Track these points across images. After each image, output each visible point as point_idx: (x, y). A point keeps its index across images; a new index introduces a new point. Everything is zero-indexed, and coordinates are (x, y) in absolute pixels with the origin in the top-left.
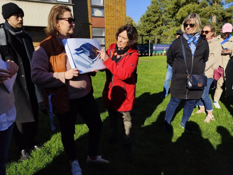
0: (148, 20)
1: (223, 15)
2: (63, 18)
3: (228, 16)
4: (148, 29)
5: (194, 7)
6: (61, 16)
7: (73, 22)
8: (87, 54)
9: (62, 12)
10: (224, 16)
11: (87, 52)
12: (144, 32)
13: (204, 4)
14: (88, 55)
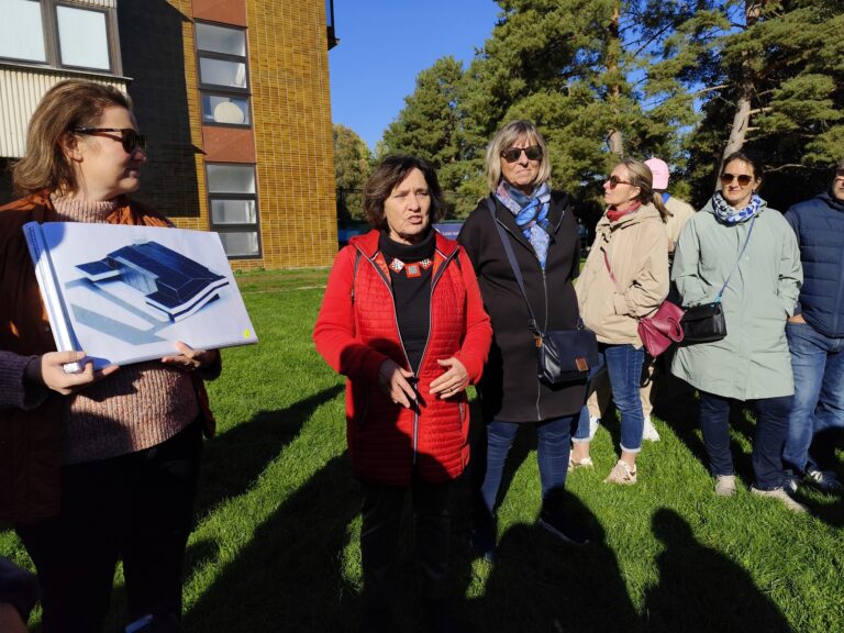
0: (411, 141)
1: (642, 128)
2: (101, 130)
3: (657, 133)
5: (554, 104)
8: (143, 285)
10: (645, 132)
11: (144, 276)
13: (583, 95)
14: (146, 291)
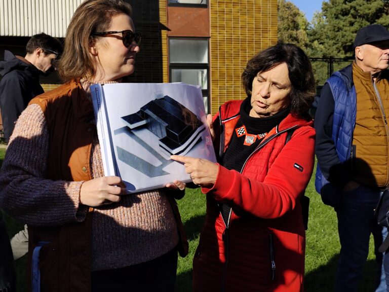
0: (349, 11)
2: (109, 33)
4: (349, 38)
6: (104, 26)
7: (134, 43)
8: (159, 132)
9: (108, 15)
11: (160, 125)
12: (335, 47)
14: (160, 136)
